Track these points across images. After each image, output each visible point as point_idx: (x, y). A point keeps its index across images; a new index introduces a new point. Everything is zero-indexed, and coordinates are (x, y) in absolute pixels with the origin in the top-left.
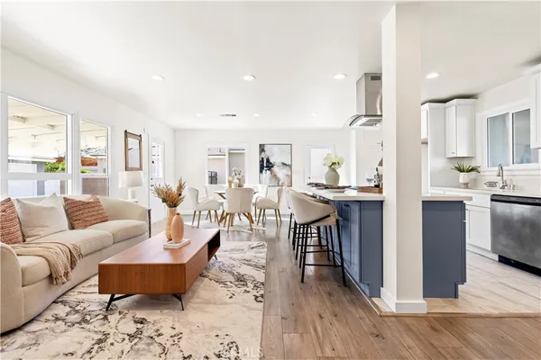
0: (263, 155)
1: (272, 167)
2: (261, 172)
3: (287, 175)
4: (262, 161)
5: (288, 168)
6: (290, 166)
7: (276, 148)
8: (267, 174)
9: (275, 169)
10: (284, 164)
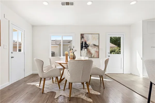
0: (83, 40)
1: (88, 46)
2: (81, 49)
3: (96, 52)
4: (82, 43)
5: (97, 47)
6: (98, 46)
7: (90, 36)
8: (85, 51)
9: (90, 48)
10: (95, 45)
